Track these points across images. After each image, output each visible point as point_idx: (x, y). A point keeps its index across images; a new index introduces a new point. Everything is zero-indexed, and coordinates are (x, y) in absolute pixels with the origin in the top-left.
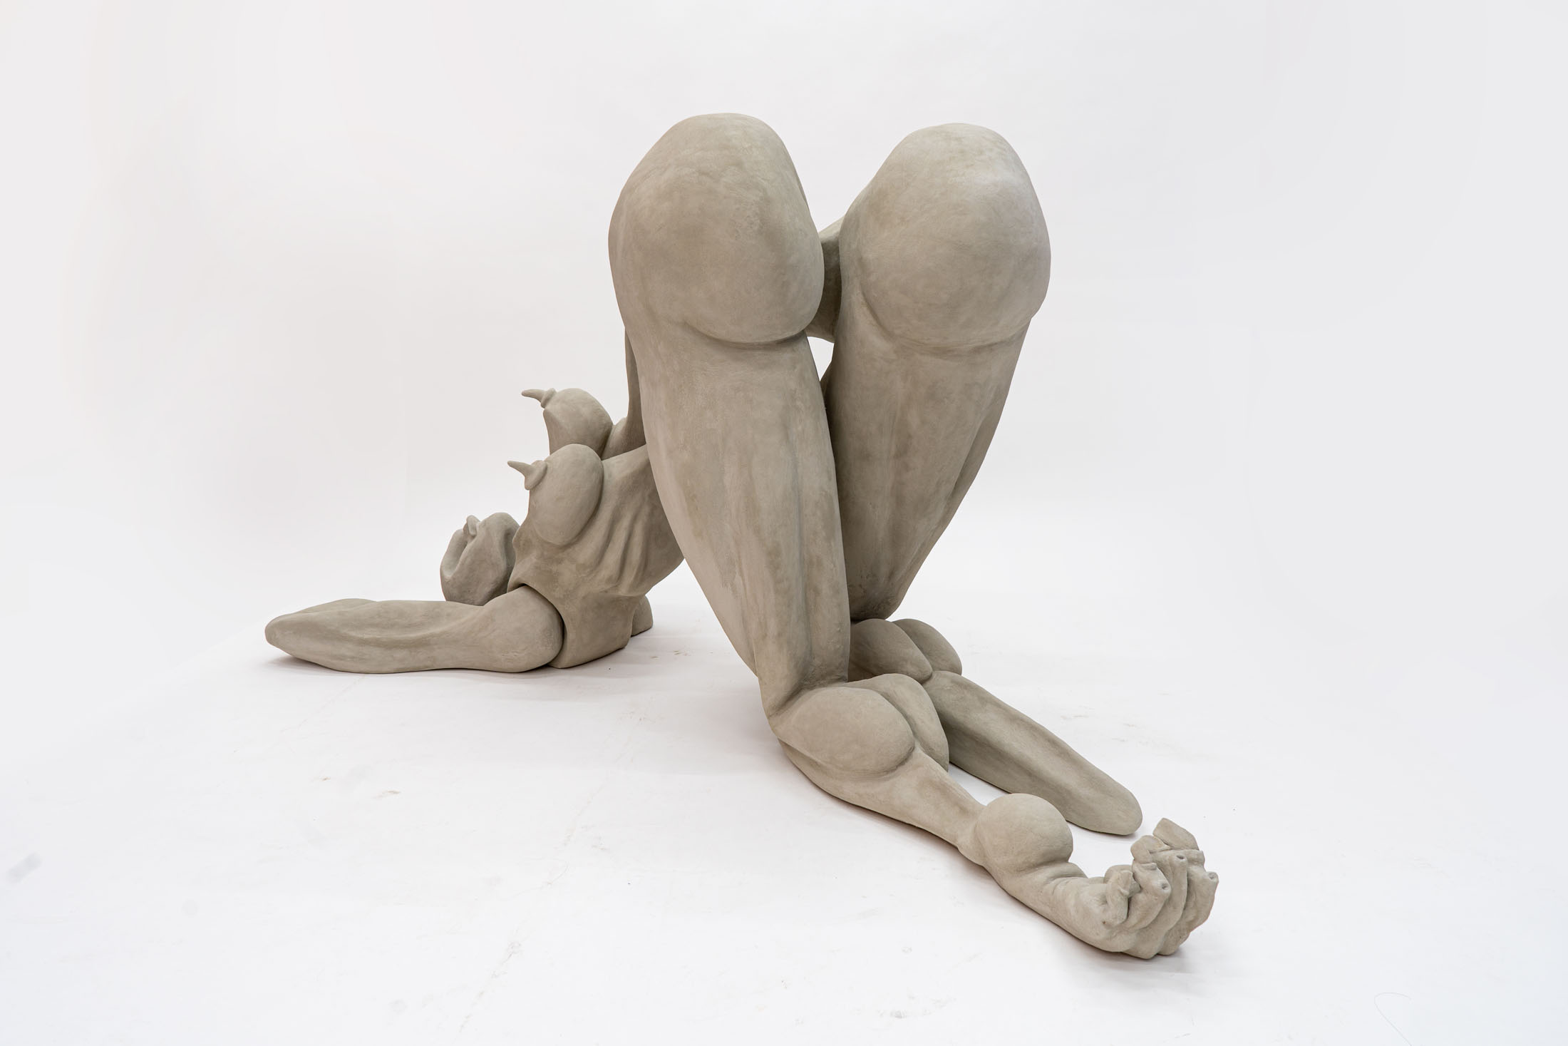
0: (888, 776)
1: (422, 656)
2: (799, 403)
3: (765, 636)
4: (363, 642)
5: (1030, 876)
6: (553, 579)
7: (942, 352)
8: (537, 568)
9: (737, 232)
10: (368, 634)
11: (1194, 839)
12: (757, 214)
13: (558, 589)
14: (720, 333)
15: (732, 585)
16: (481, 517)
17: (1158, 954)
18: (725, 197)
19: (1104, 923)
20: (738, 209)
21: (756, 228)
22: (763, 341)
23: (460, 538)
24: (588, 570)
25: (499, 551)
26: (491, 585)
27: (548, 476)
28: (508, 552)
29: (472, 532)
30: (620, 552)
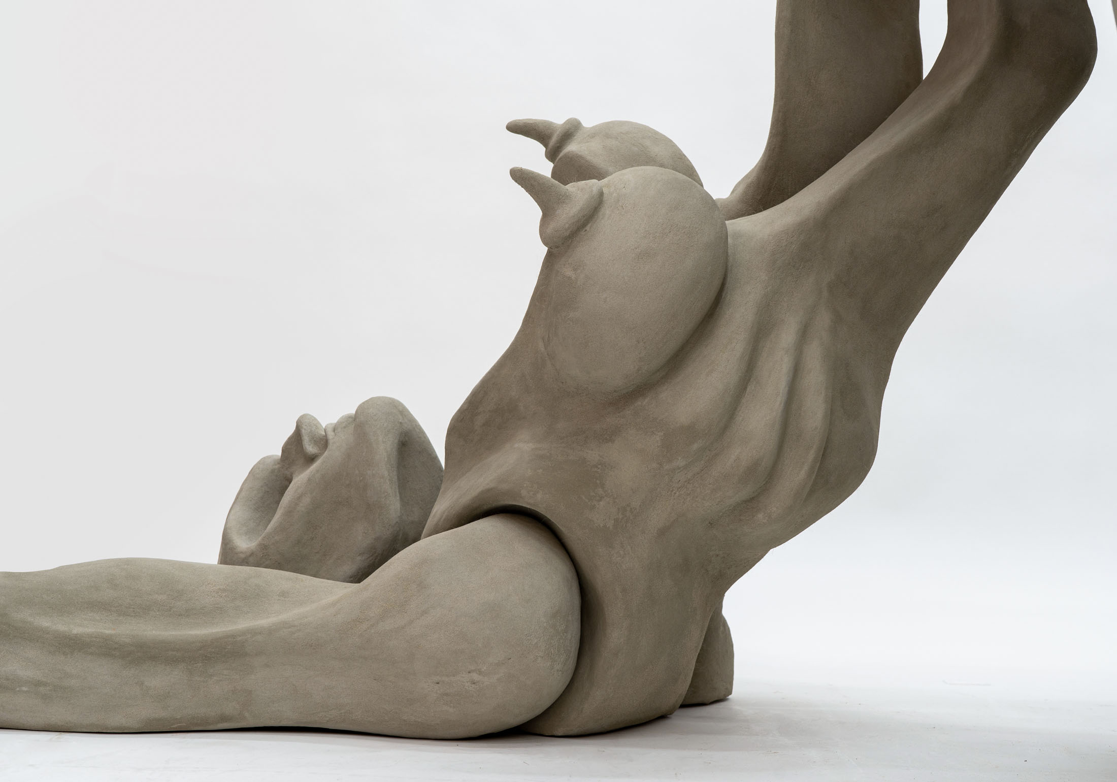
6: (591, 478)
23: (273, 471)
24: (695, 446)
25: (386, 473)
26: (359, 558)
27: (606, 210)
28: (403, 484)
29: (310, 449)
30: (778, 403)
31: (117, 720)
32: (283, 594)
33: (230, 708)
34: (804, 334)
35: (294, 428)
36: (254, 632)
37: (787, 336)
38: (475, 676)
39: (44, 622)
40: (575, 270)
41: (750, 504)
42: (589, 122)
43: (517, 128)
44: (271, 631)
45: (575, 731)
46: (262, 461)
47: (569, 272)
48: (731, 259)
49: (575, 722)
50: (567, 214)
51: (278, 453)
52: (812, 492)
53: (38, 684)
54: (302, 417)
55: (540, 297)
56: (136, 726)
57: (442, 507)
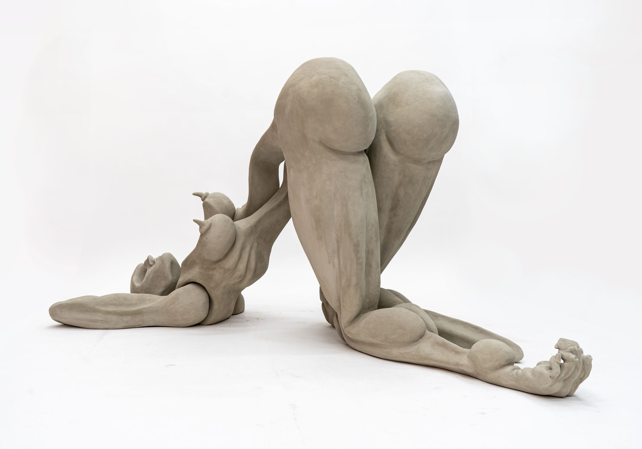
0: (415, 343)
1: (137, 320)
2: (366, 179)
3: (349, 286)
4: (108, 313)
5: (502, 370)
6: (210, 278)
7: (417, 162)
8: (201, 273)
9: (349, 102)
10: (110, 309)
11: (578, 344)
12: (356, 95)
13: (212, 282)
14: (337, 146)
15: (333, 263)
16: (155, 256)
17: (567, 396)
18: (343, 87)
19: (551, 377)
20: (349, 92)
21: (357, 100)
22: (353, 151)
23: (142, 267)
24: (230, 272)
25: (168, 271)
26: (163, 288)
27: (212, 227)
28: (172, 271)
29: (151, 263)
30: (245, 263)
31: (118, 327)
32: (149, 300)
33: (140, 323)
34: (251, 249)
35: (147, 258)
36: (144, 309)
37: (247, 249)
38: (189, 316)
39: (102, 308)
40: (206, 239)
41: (241, 281)
42: (210, 192)
43: (194, 194)
44: (148, 308)
45: (209, 324)
46: (140, 264)
47: (205, 240)
48: (237, 233)
49: (209, 323)
50: (205, 228)
51: (144, 263)
52: (253, 278)
53: (102, 321)
54: (149, 256)
55: (200, 242)
56: (122, 328)
57: (181, 280)
